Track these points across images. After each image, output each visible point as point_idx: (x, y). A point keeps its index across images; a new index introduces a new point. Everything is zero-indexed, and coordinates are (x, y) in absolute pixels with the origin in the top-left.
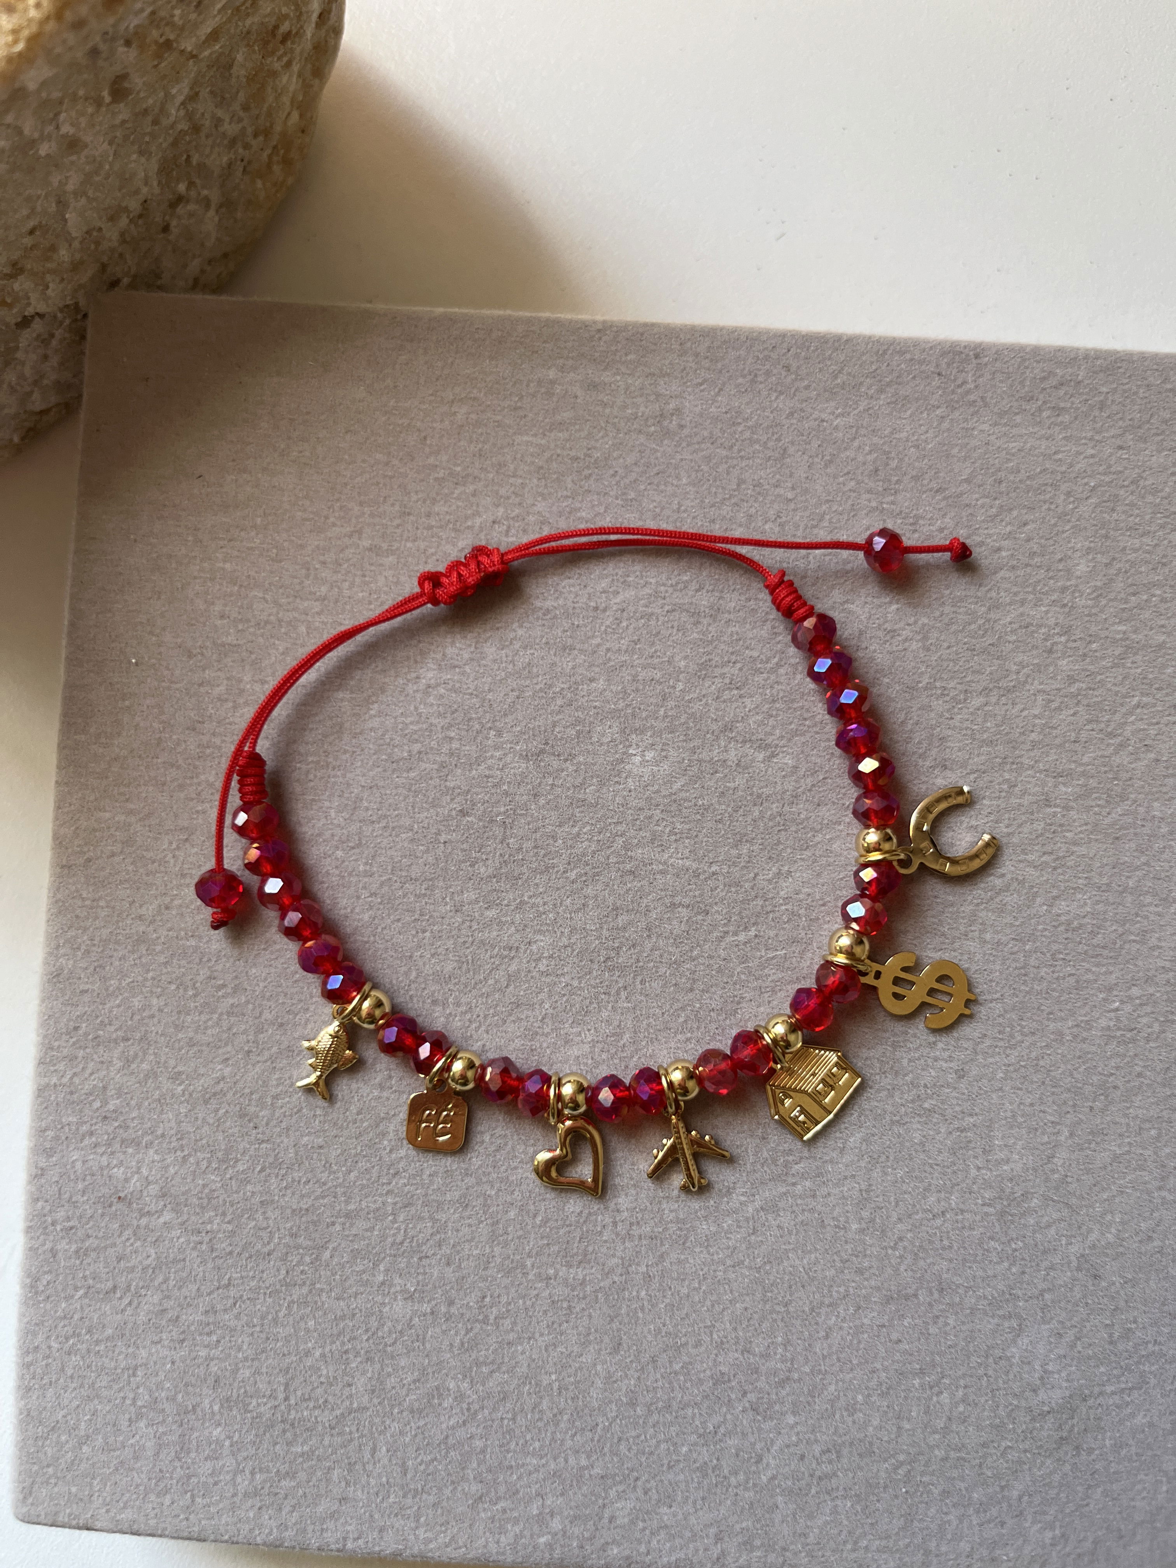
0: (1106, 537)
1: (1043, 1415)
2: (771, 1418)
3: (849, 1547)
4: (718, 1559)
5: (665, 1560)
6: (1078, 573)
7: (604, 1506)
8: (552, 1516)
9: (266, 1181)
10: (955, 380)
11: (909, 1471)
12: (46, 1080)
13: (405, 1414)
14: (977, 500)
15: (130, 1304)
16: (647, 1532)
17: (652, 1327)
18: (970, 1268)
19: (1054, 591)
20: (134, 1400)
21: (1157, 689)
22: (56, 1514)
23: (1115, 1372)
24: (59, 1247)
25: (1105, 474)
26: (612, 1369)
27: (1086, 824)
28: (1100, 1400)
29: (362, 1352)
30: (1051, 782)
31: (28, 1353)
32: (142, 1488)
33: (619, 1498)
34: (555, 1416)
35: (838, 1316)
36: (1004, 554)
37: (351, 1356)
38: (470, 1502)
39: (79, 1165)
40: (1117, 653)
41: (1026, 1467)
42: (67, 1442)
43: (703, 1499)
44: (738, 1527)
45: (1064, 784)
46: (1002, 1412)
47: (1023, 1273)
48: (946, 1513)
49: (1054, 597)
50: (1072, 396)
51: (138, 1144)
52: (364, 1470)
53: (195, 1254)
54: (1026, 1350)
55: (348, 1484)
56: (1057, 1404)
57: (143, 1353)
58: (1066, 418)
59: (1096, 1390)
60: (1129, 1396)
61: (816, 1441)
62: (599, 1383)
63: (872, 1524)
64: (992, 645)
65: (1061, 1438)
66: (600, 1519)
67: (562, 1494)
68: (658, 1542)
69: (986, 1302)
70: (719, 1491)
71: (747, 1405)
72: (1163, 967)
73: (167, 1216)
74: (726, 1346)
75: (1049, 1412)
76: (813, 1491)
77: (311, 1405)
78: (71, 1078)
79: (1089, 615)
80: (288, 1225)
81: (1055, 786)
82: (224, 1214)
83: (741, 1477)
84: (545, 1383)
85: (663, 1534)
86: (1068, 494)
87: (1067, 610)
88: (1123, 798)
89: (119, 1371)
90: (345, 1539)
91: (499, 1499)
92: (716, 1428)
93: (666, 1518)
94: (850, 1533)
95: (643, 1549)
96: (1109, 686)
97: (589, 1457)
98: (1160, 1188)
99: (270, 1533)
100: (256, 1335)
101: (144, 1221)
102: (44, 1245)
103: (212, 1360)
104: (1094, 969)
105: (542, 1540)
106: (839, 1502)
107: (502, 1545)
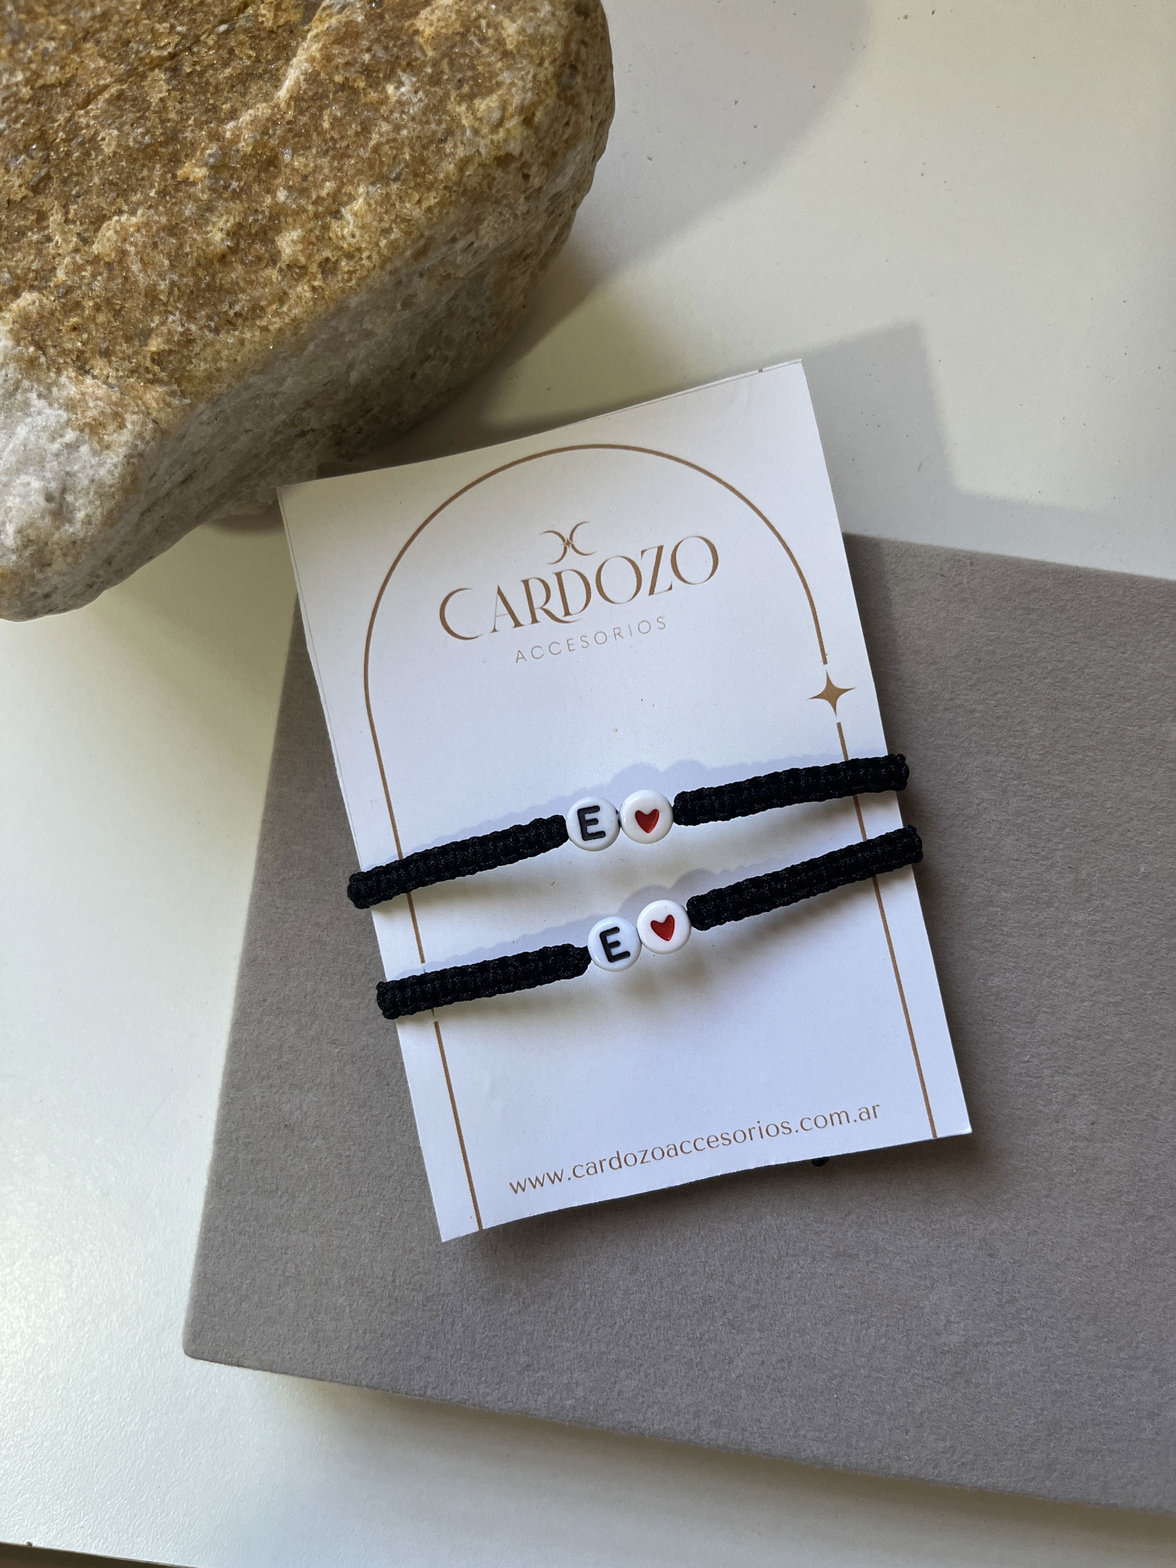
0: (1056, 709)
1: (943, 1353)
2: (743, 1333)
3: (791, 1433)
4: (695, 1431)
5: (656, 1427)
6: (1032, 734)
7: (615, 1382)
8: (577, 1386)
9: (392, 1124)
10: (953, 581)
11: (840, 1382)
12: (240, 1035)
13: (477, 1301)
14: (961, 672)
15: (287, 1201)
16: (645, 1405)
17: (662, 1258)
18: (900, 1239)
19: (1012, 746)
20: (284, 1271)
21: (1083, 826)
22: (217, 1352)
23: (1000, 1328)
24: (239, 1156)
25: (1059, 661)
26: (630, 1285)
27: (1018, 922)
28: (988, 1348)
29: (451, 1254)
30: (995, 888)
31: (210, 1230)
32: (282, 1337)
33: (627, 1378)
34: (586, 1313)
35: (798, 1264)
36: (977, 715)
37: (443, 1256)
38: (519, 1369)
39: (258, 1099)
40: (1055, 797)
41: (928, 1391)
42: (231, 1299)
43: (688, 1385)
44: (711, 1409)
45: (1005, 891)
46: (913, 1347)
47: (939, 1247)
48: (865, 1418)
49: (1012, 751)
50: (1040, 600)
51: (301, 1088)
52: (445, 1337)
53: (337, 1171)
54: (935, 1304)
55: (432, 1347)
56: (955, 1346)
57: (294, 1238)
58: (1034, 616)
59: (986, 1340)
60: (1010, 1347)
61: (774, 1353)
62: (620, 1293)
63: (810, 1418)
64: (962, 782)
65: (956, 1372)
66: (611, 1392)
67: (586, 1371)
68: (652, 1413)
69: (908, 1265)
70: (700, 1380)
71: (726, 1320)
72: (1066, 1034)
73: (318, 1142)
74: (714, 1277)
75: (948, 1352)
76: (768, 1389)
77: (411, 1287)
78: (258, 1036)
79: (1037, 766)
80: (405, 1158)
81: (998, 891)
82: (360, 1145)
83: (717, 1373)
84: (580, 1289)
85: (656, 1408)
86: (1031, 674)
87: (1020, 761)
88: (1049, 904)
89: (275, 1249)
90: (426, 1387)
91: (539, 1369)
92: (702, 1335)
93: (659, 1396)
94: (792, 1422)
95: (641, 1417)
96: (1047, 821)
97: (608, 1346)
98: (1046, 1196)
99: (372, 1378)
100: (375, 1233)
101: (302, 1144)
102: (228, 1153)
103: (342, 1248)
104: (1014, 1030)
105: (569, 1402)
106: (787, 1399)
107: (539, 1403)
